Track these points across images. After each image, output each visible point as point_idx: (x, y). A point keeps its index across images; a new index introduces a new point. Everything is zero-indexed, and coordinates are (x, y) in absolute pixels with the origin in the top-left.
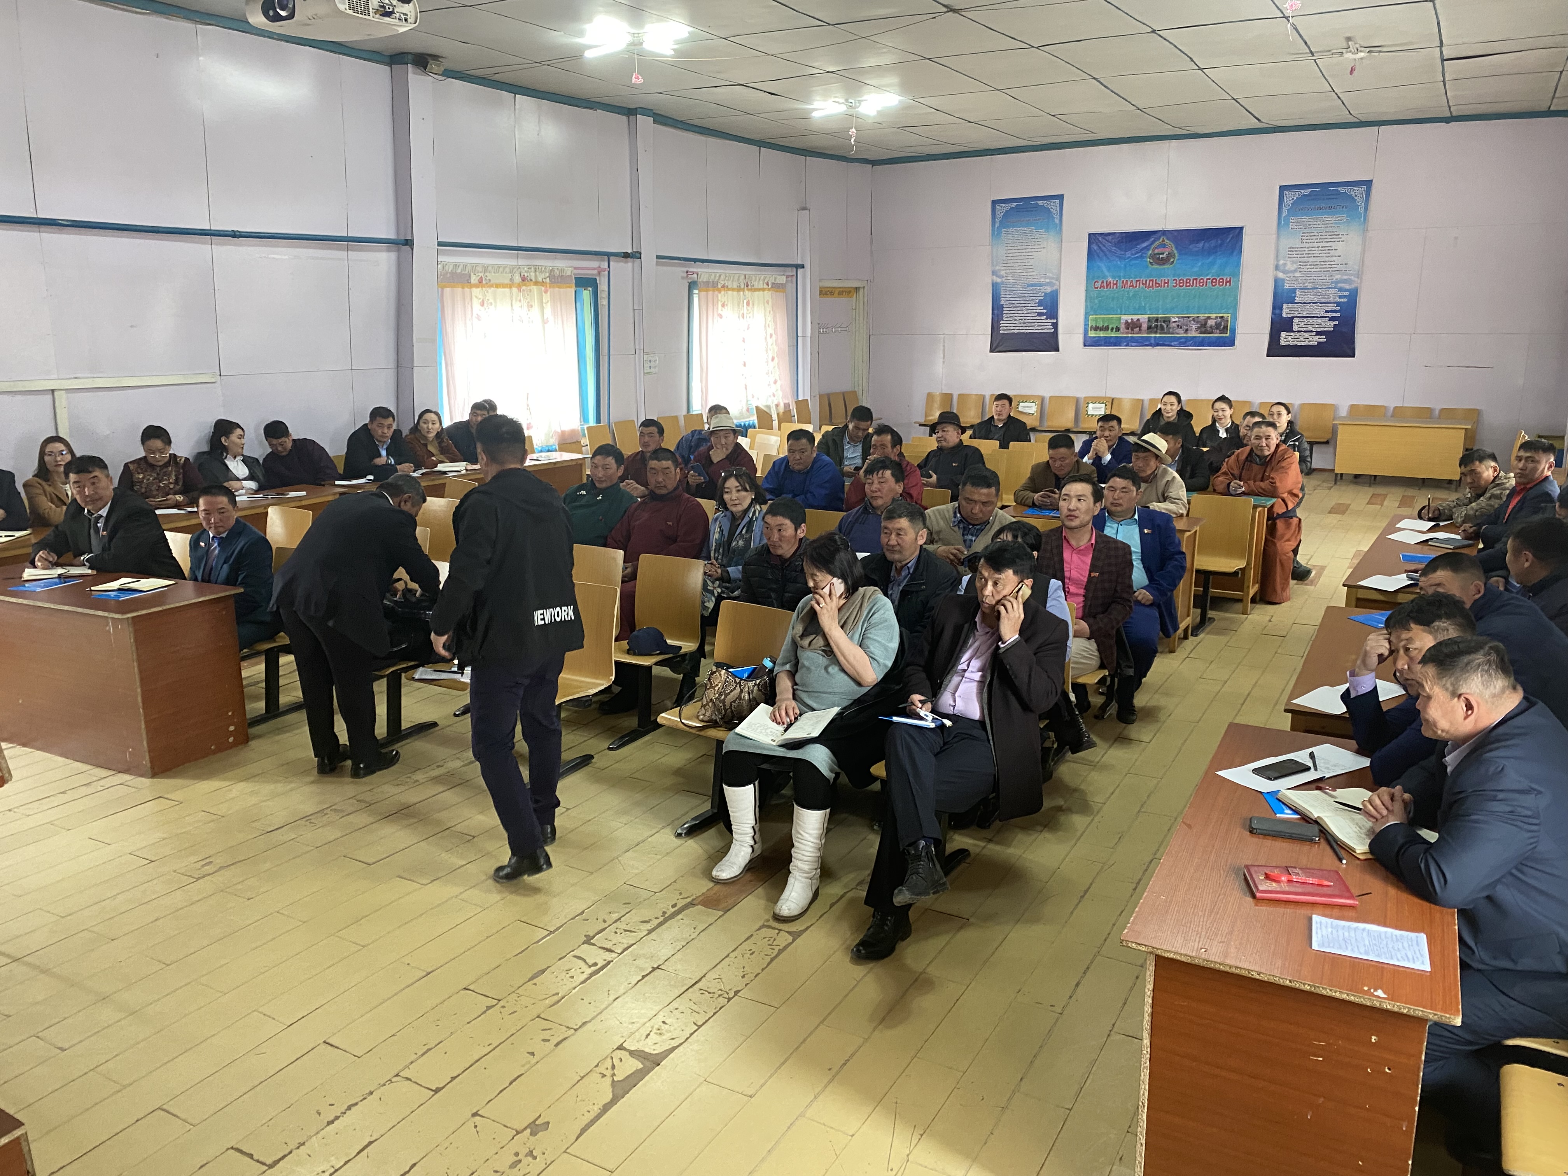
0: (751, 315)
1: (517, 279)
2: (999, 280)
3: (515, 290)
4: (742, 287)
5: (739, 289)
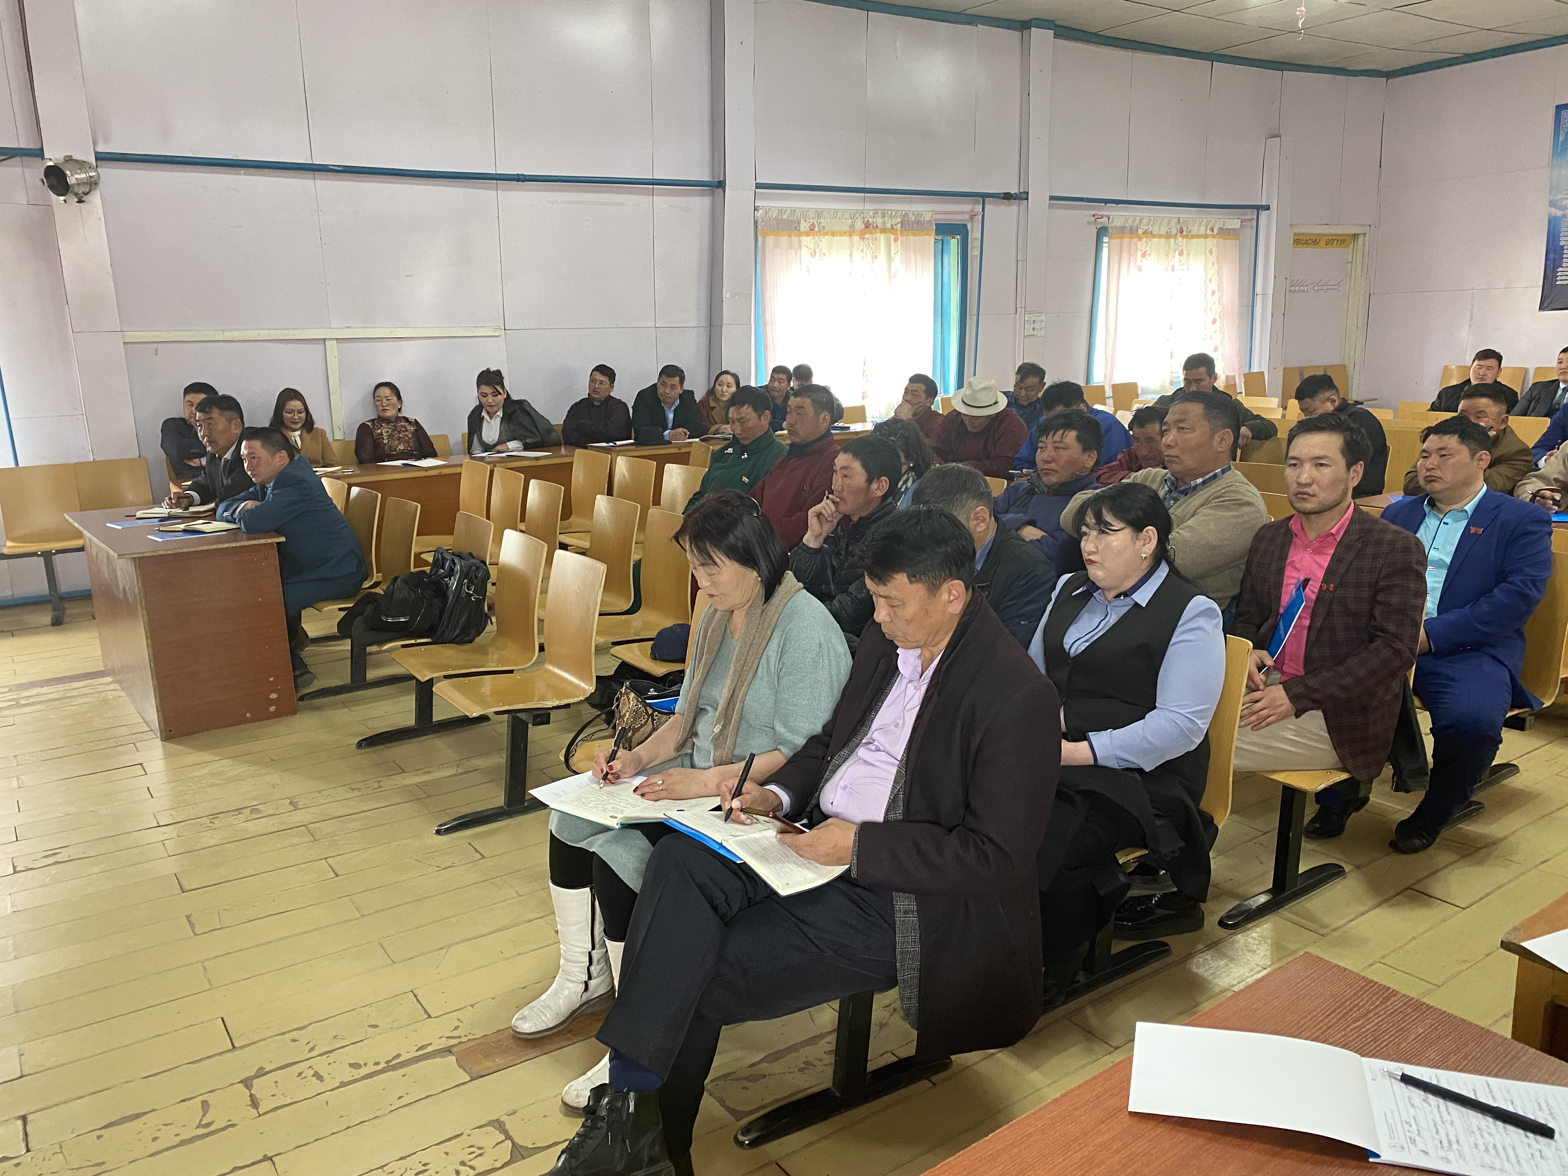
0: (1185, 267)
1: (859, 225)
2: (1559, 213)
3: (856, 238)
4: (1174, 232)
5: (1168, 236)
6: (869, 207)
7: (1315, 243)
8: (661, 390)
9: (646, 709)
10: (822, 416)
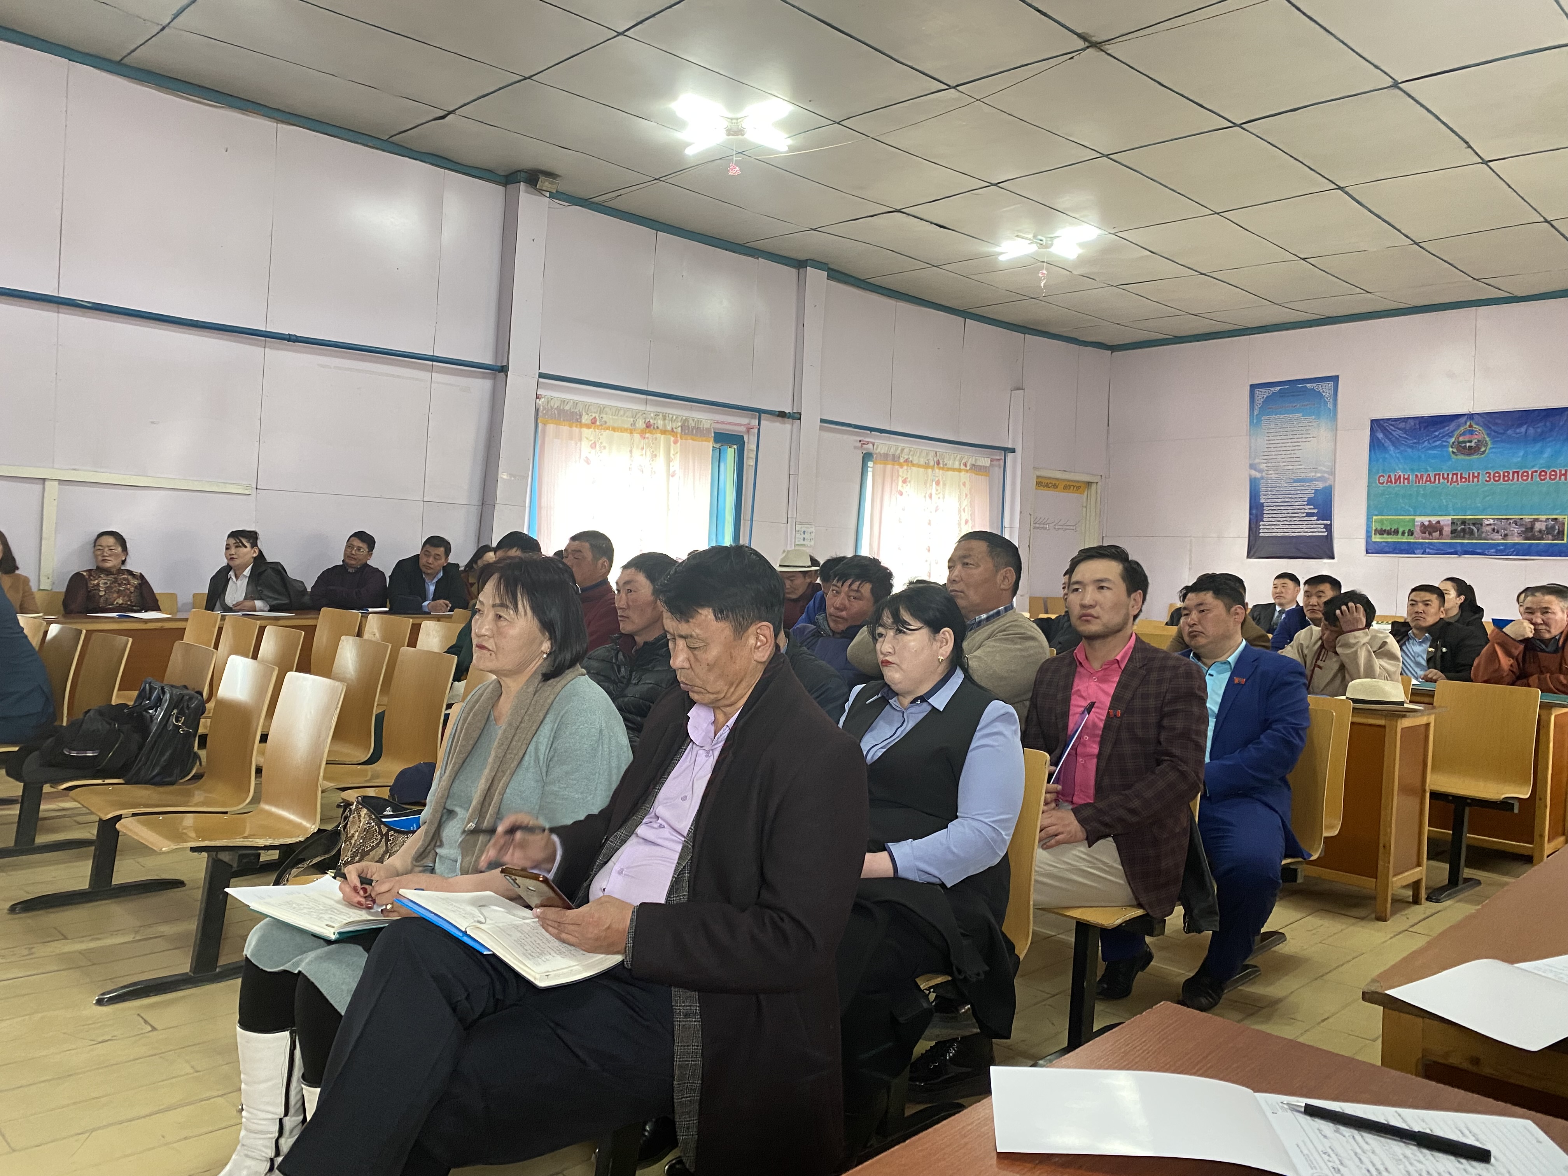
0: (941, 496)
1: (641, 424)
2: (1258, 475)
3: (637, 436)
4: (932, 463)
5: (926, 466)
6: (651, 409)
7: (1055, 486)
8: (423, 561)
9: (380, 828)
10: (601, 561)
